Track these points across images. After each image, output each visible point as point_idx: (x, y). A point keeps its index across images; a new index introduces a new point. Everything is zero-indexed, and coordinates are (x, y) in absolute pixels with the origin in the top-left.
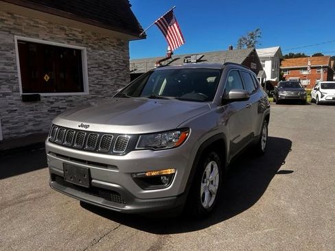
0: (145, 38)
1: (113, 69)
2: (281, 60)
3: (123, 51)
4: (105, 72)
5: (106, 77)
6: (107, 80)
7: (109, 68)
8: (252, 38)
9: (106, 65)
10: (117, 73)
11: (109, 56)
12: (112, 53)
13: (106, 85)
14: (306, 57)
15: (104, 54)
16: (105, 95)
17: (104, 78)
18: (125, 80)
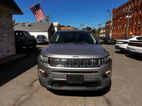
0: (23, 14)
1: (7, 28)
2: (60, 28)
3: (10, 19)
4: (3, 30)
5: (4, 32)
6: (4, 34)
7: (5, 28)
8: (48, 18)
9: (3, 26)
10: (8, 30)
11: (4, 22)
12: (5, 20)
13: (4, 37)
14: (65, 27)
15: (2, 20)
16: (4, 42)
17: (3, 33)
18: (12, 34)
